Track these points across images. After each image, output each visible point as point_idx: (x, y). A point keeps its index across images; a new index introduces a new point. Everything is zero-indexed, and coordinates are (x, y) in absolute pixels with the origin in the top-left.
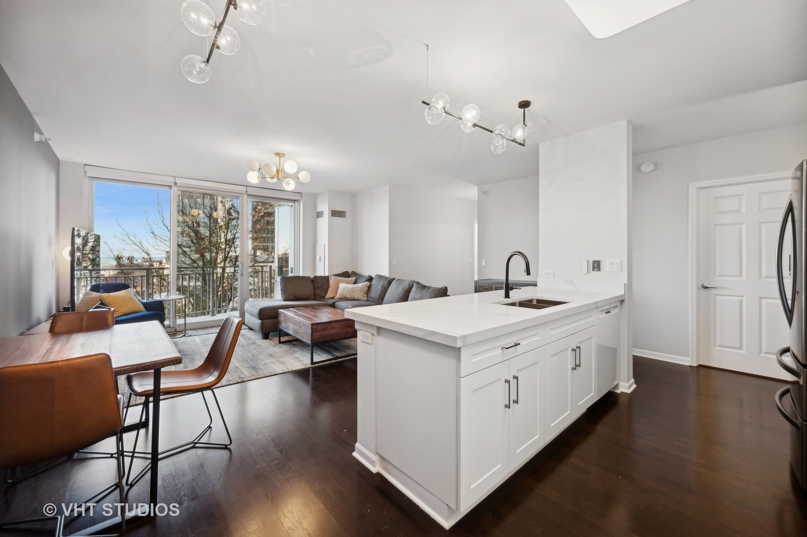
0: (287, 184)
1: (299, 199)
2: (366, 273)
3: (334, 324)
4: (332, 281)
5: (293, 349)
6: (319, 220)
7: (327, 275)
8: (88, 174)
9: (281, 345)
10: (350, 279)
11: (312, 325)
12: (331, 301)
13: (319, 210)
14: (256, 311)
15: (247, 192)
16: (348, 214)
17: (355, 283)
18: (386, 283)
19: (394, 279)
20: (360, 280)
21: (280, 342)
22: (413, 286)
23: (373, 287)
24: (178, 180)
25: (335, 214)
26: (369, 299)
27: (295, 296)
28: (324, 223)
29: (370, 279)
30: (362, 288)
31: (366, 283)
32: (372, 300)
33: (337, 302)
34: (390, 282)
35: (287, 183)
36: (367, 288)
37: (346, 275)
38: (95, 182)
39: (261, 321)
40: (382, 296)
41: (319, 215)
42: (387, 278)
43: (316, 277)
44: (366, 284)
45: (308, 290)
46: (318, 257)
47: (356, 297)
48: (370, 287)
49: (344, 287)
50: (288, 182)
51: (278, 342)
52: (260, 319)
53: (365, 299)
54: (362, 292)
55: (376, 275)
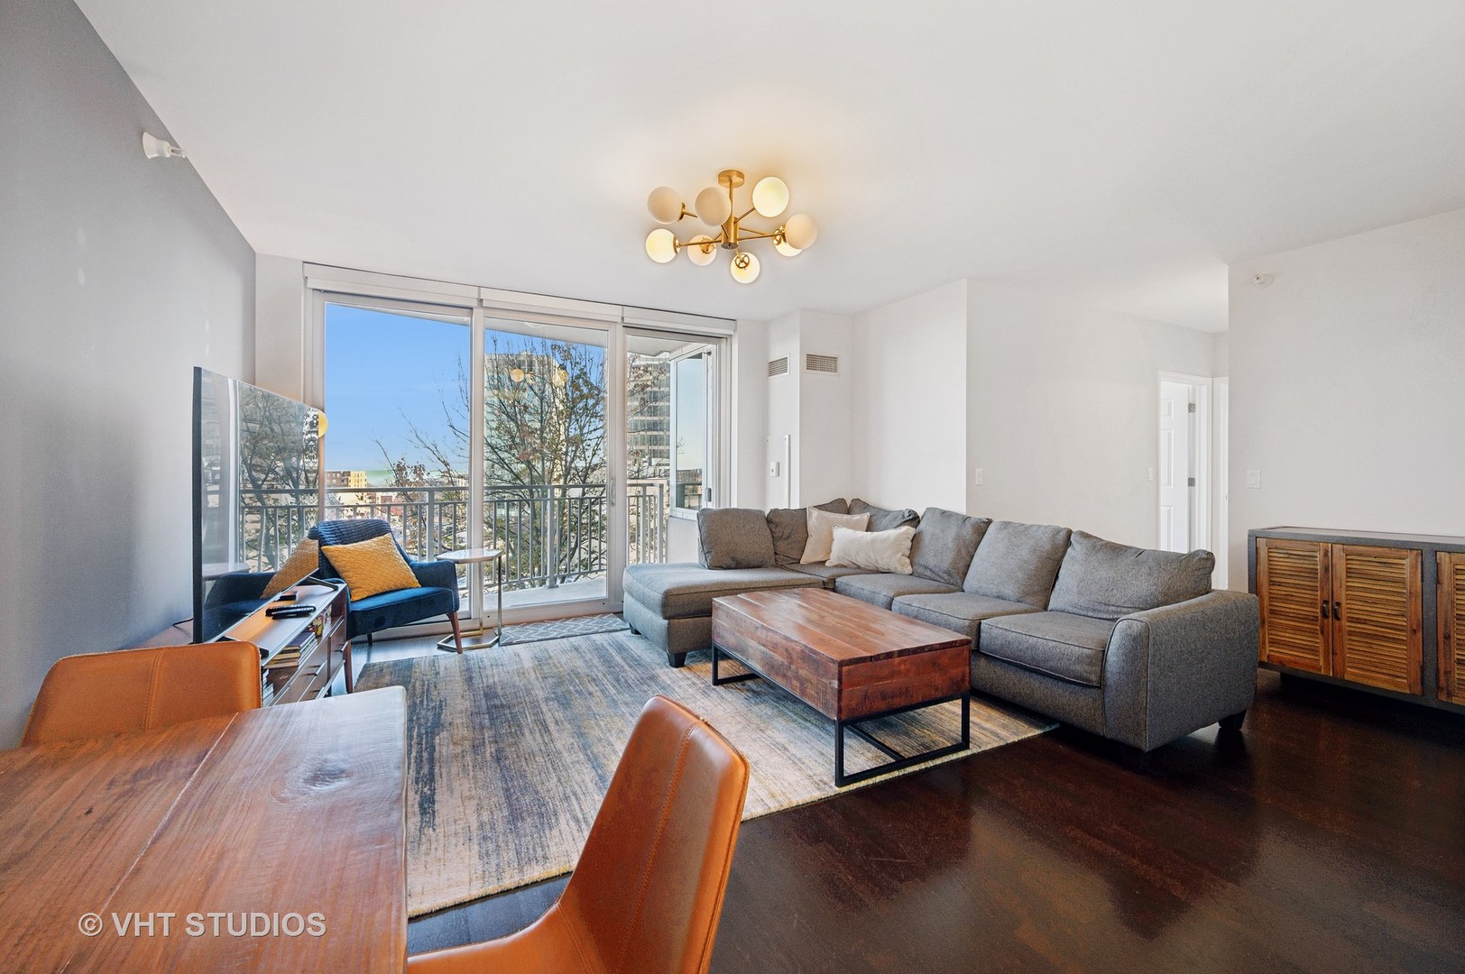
0: (742, 265)
1: (731, 332)
2: (898, 501)
4: (814, 518)
5: (755, 709)
6: (776, 380)
7: (796, 506)
8: (311, 284)
9: (720, 688)
10: (856, 517)
11: (842, 664)
12: (824, 574)
13: (775, 355)
14: (657, 596)
15: (623, 319)
16: (841, 364)
17: (870, 528)
18: (968, 532)
19: (989, 522)
20: (885, 522)
21: (717, 682)
22: (1068, 543)
23: (926, 539)
24: (485, 294)
25: (813, 362)
26: (921, 570)
27: (733, 559)
28: (788, 388)
29: (914, 520)
30: (898, 540)
31: (904, 528)
32: (928, 573)
33: (840, 576)
34: (982, 528)
35: (742, 261)
36: (909, 544)
37: (840, 507)
38: (327, 302)
39: (666, 621)
40: (961, 565)
41: (776, 367)
42: (966, 519)
43: (774, 512)
44: (904, 533)
45: (760, 544)
46: (773, 465)
47: (882, 565)
48: (915, 539)
49: (846, 539)
51: (710, 678)
52: (665, 618)
53: (909, 569)
54: (898, 552)
55: (927, 509)
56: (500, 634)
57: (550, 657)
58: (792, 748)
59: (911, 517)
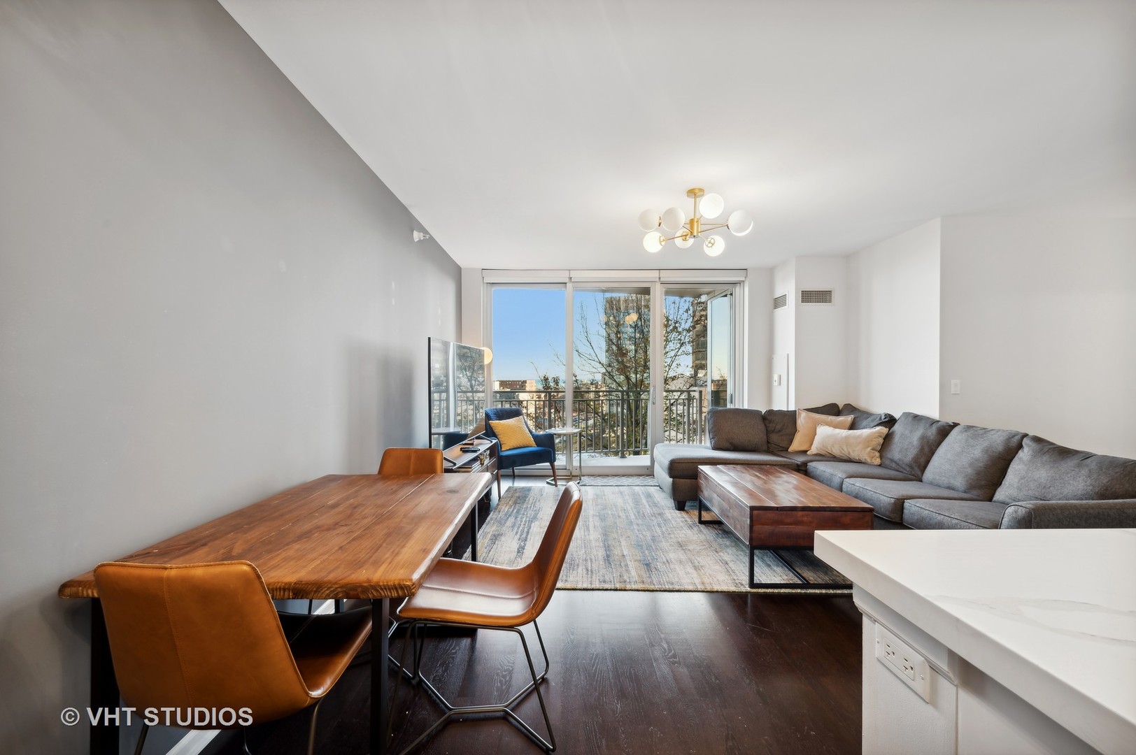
0: (710, 245)
1: (743, 279)
2: (880, 408)
3: (800, 513)
4: (802, 420)
5: (720, 540)
6: (780, 312)
7: (792, 408)
8: (486, 280)
9: (702, 527)
10: (841, 418)
11: (752, 509)
12: (800, 459)
13: (778, 294)
14: (666, 463)
15: (660, 278)
16: (836, 297)
17: (853, 426)
18: (932, 432)
19: (955, 425)
20: (864, 423)
21: (701, 522)
22: (1020, 446)
23: (897, 439)
24: (573, 274)
25: (808, 296)
26: (887, 462)
27: (731, 444)
28: (787, 317)
29: (890, 421)
30: (868, 440)
31: (878, 428)
32: (894, 465)
33: (811, 461)
34: (945, 431)
35: (710, 242)
36: (881, 441)
37: (832, 410)
38: (494, 288)
39: (671, 479)
40: (922, 460)
41: (779, 302)
42: (934, 422)
43: (770, 412)
44: (879, 432)
45: (756, 434)
46: (776, 377)
47: (855, 455)
48: (888, 438)
49: (828, 434)
50: (712, 241)
51: (697, 520)
52: (670, 477)
53: (878, 461)
54: (868, 447)
55: (904, 413)
56: (580, 479)
57: (604, 495)
58: (731, 565)
59: (887, 420)
